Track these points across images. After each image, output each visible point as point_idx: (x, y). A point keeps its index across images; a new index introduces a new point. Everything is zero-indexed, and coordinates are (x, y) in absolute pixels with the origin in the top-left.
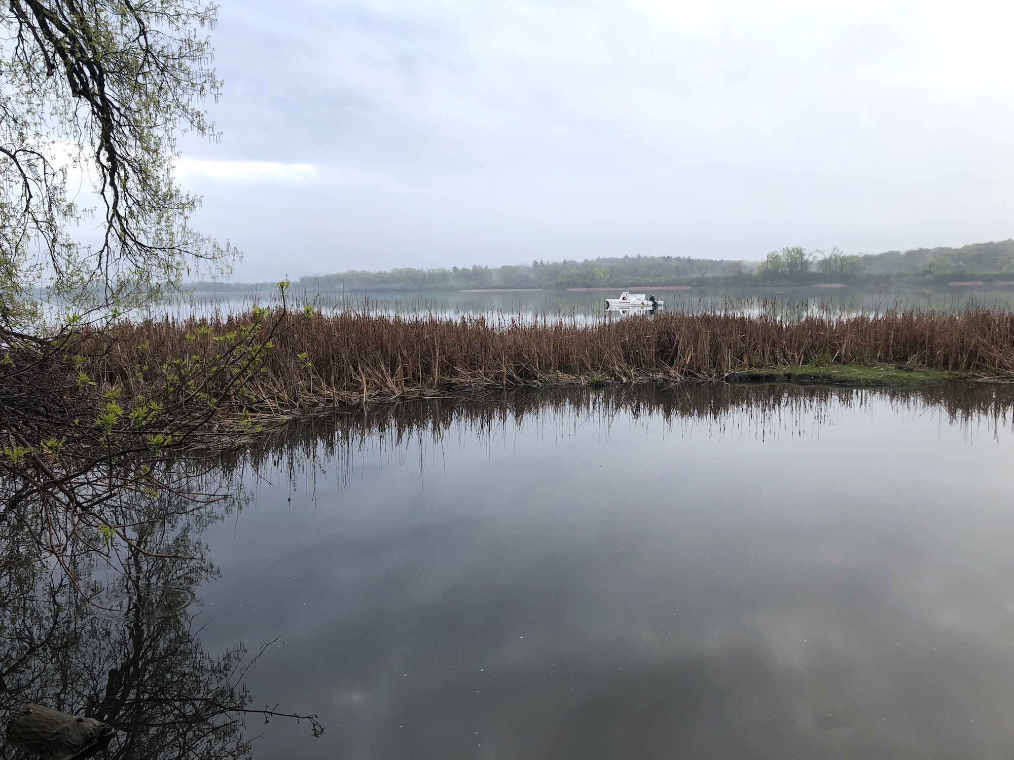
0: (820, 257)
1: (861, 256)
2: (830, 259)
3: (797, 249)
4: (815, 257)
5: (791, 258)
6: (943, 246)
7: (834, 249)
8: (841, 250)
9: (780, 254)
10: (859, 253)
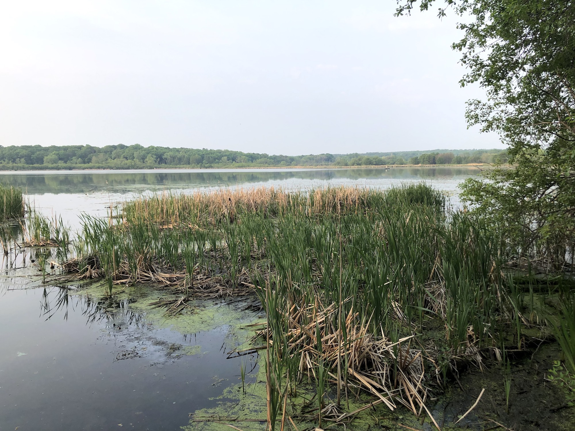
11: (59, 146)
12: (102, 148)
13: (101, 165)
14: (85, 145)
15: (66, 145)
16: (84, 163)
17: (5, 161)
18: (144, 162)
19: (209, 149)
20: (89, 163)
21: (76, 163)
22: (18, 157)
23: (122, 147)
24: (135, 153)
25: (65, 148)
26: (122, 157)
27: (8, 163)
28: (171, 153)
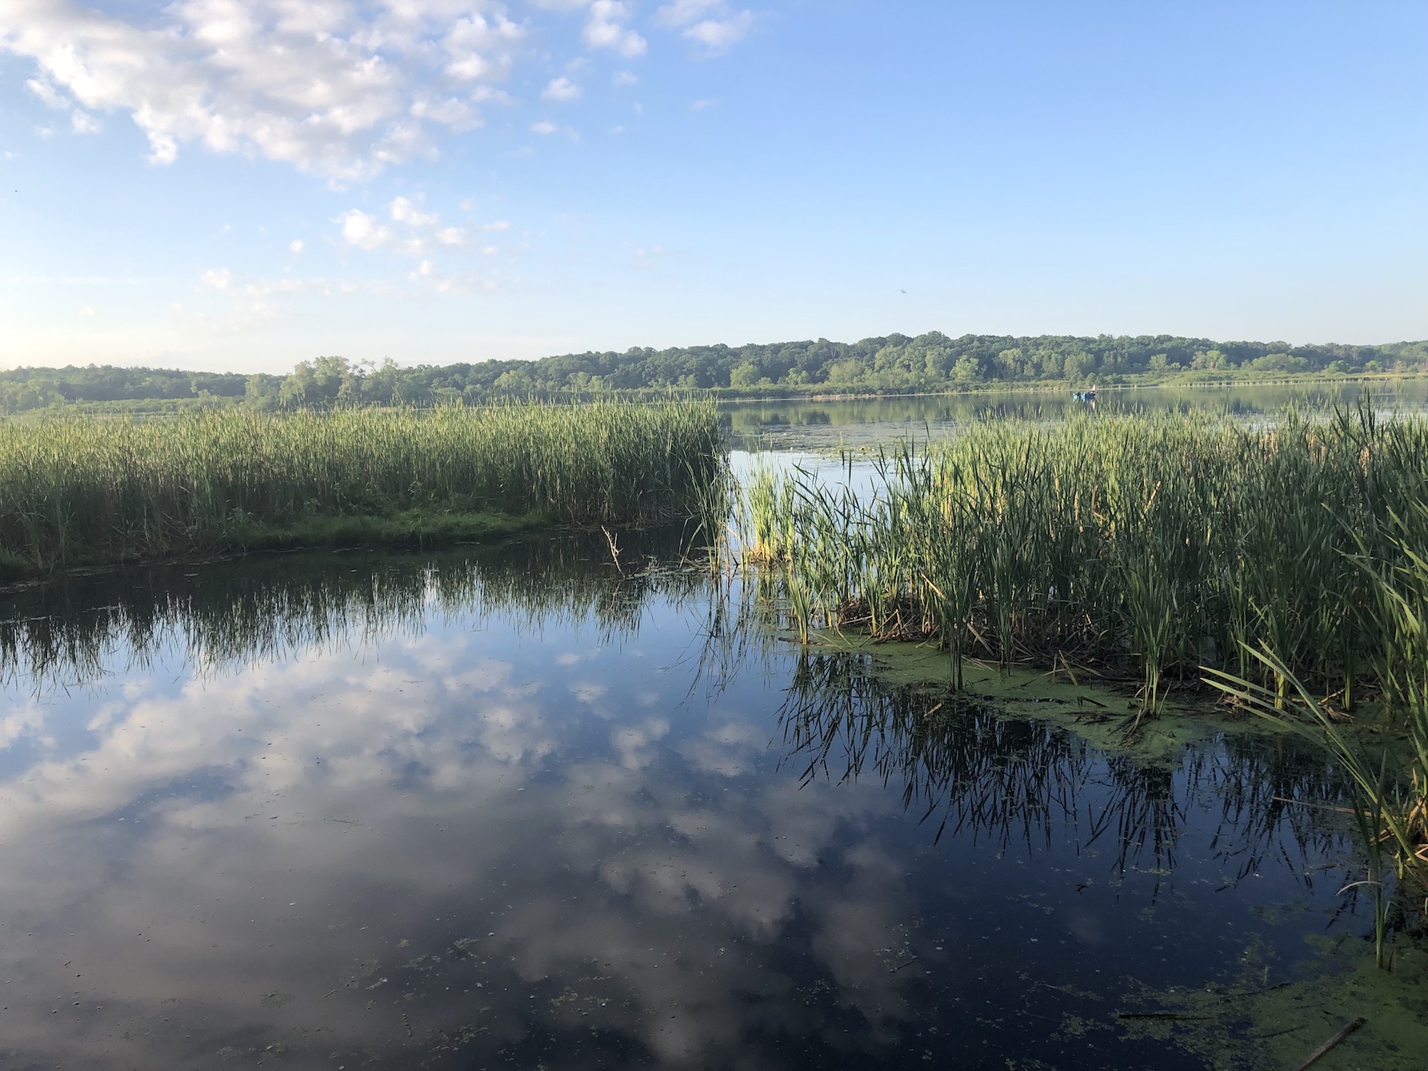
0: (368, 371)
2: (382, 373)
3: (337, 359)
4: (362, 371)
5: (330, 372)
6: (518, 359)
7: (387, 360)
8: (395, 362)
9: (313, 366)
10: (419, 366)
11: (761, 344)
12: (853, 347)
13: (849, 385)
14: (816, 341)
15: (777, 342)
16: (815, 382)
17: (658, 381)
18: (948, 377)
19: (1116, 337)
20: (823, 383)
21: (797, 383)
22: (685, 374)
23: (900, 340)
24: (929, 353)
25: (776, 348)
26: (898, 365)
28: (1016, 352)
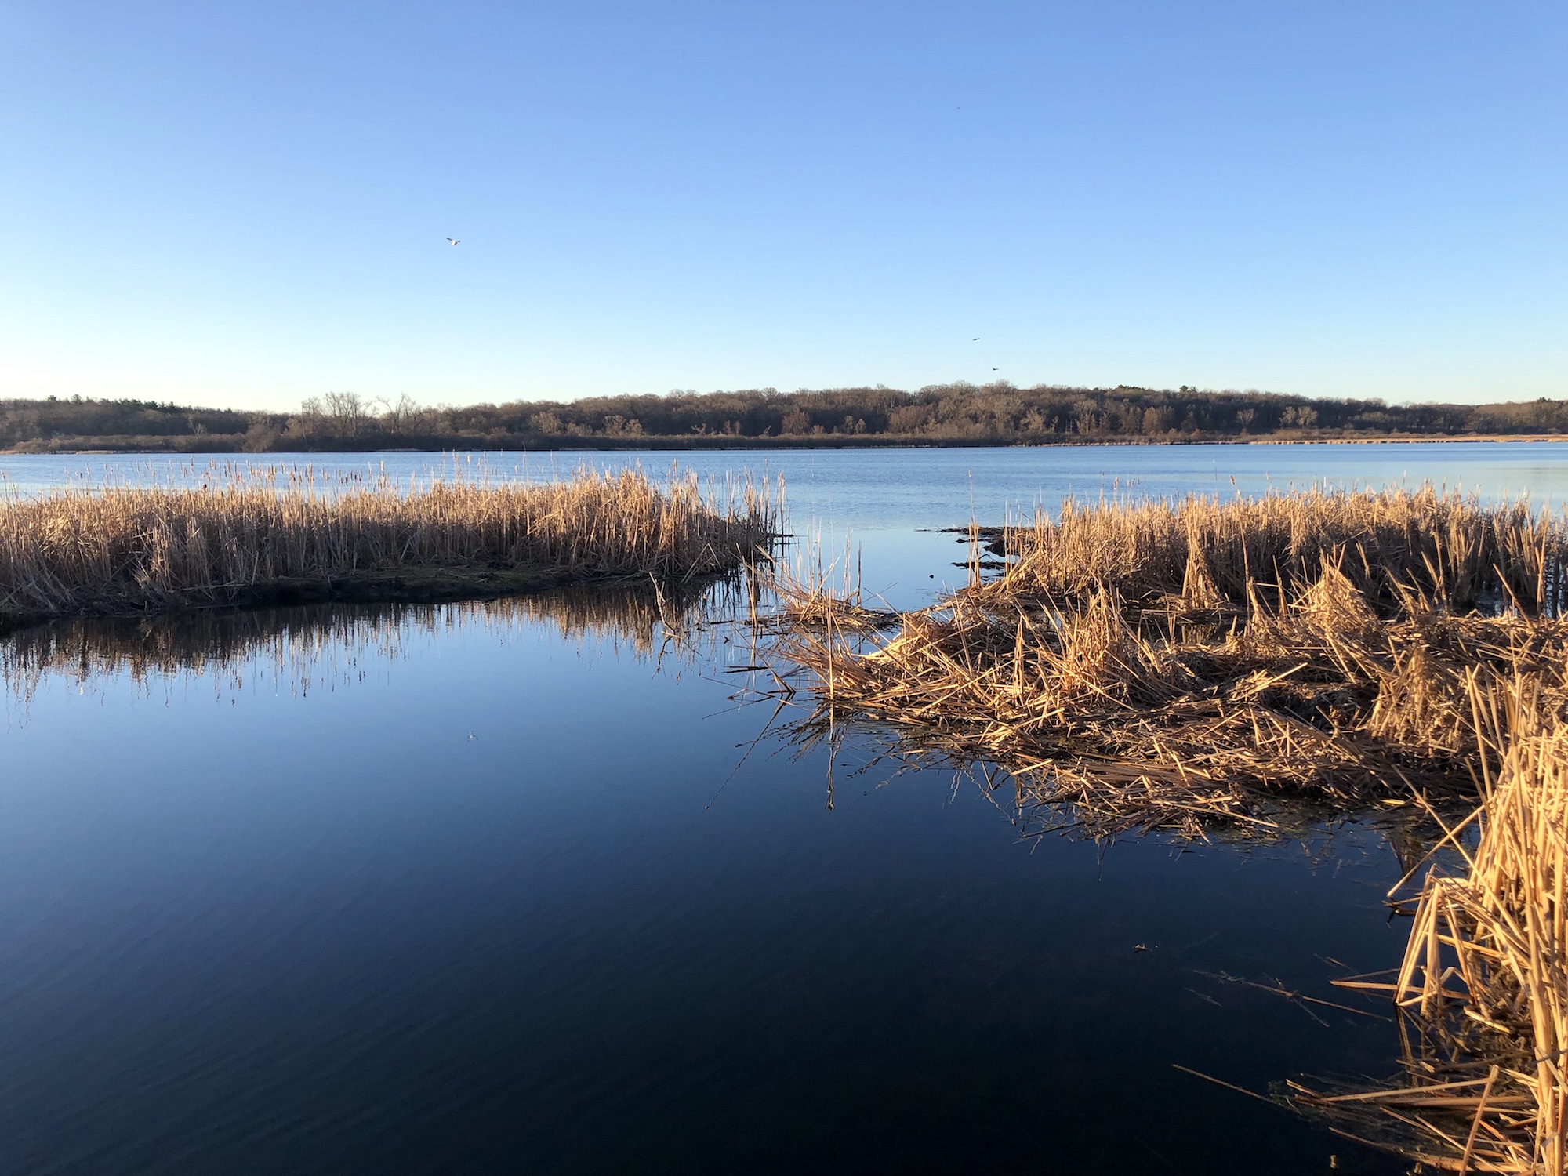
0: (383, 411)
1: (442, 410)
2: (398, 412)
3: (348, 395)
4: (375, 409)
5: (340, 410)
6: (548, 399)
7: (403, 397)
8: (412, 400)
10: (439, 405)
11: (815, 391)
12: (915, 395)
13: (910, 435)
14: (873, 387)
16: (870, 428)
17: (702, 427)
18: (1017, 428)
20: (882, 433)
21: (852, 432)
22: (730, 419)
23: (965, 390)
24: (997, 404)
25: (827, 396)
26: (962, 415)
27: (708, 432)
